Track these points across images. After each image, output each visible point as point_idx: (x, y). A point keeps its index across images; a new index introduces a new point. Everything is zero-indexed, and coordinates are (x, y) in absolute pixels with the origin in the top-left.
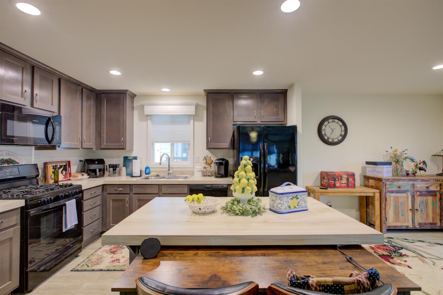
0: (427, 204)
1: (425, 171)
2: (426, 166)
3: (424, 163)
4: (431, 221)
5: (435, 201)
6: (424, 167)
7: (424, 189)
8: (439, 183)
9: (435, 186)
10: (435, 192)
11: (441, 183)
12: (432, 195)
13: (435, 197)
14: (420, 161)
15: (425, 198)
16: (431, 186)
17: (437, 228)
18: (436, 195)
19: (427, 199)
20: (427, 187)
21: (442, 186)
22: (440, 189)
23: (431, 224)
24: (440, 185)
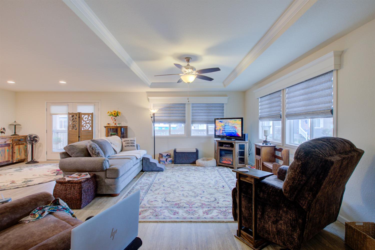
0: (5, 151)
1: (4, 133)
2: (5, 130)
3: (4, 129)
4: (7, 160)
5: (9, 149)
6: (4, 131)
7: (4, 143)
8: (12, 139)
9: (10, 141)
10: (9, 144)
11: (13, 139)
12: (8, 146)
13: (9, 147)
14: (2, 128)
15: (4, 148)
16: (7, 141)
17: (10, 163)
18: (10, 146)
19: (5, 149)
20: (5, 142)
21: (13, 141)
22: (12, 142)
23: (7, 161)
24: (12, 140)
